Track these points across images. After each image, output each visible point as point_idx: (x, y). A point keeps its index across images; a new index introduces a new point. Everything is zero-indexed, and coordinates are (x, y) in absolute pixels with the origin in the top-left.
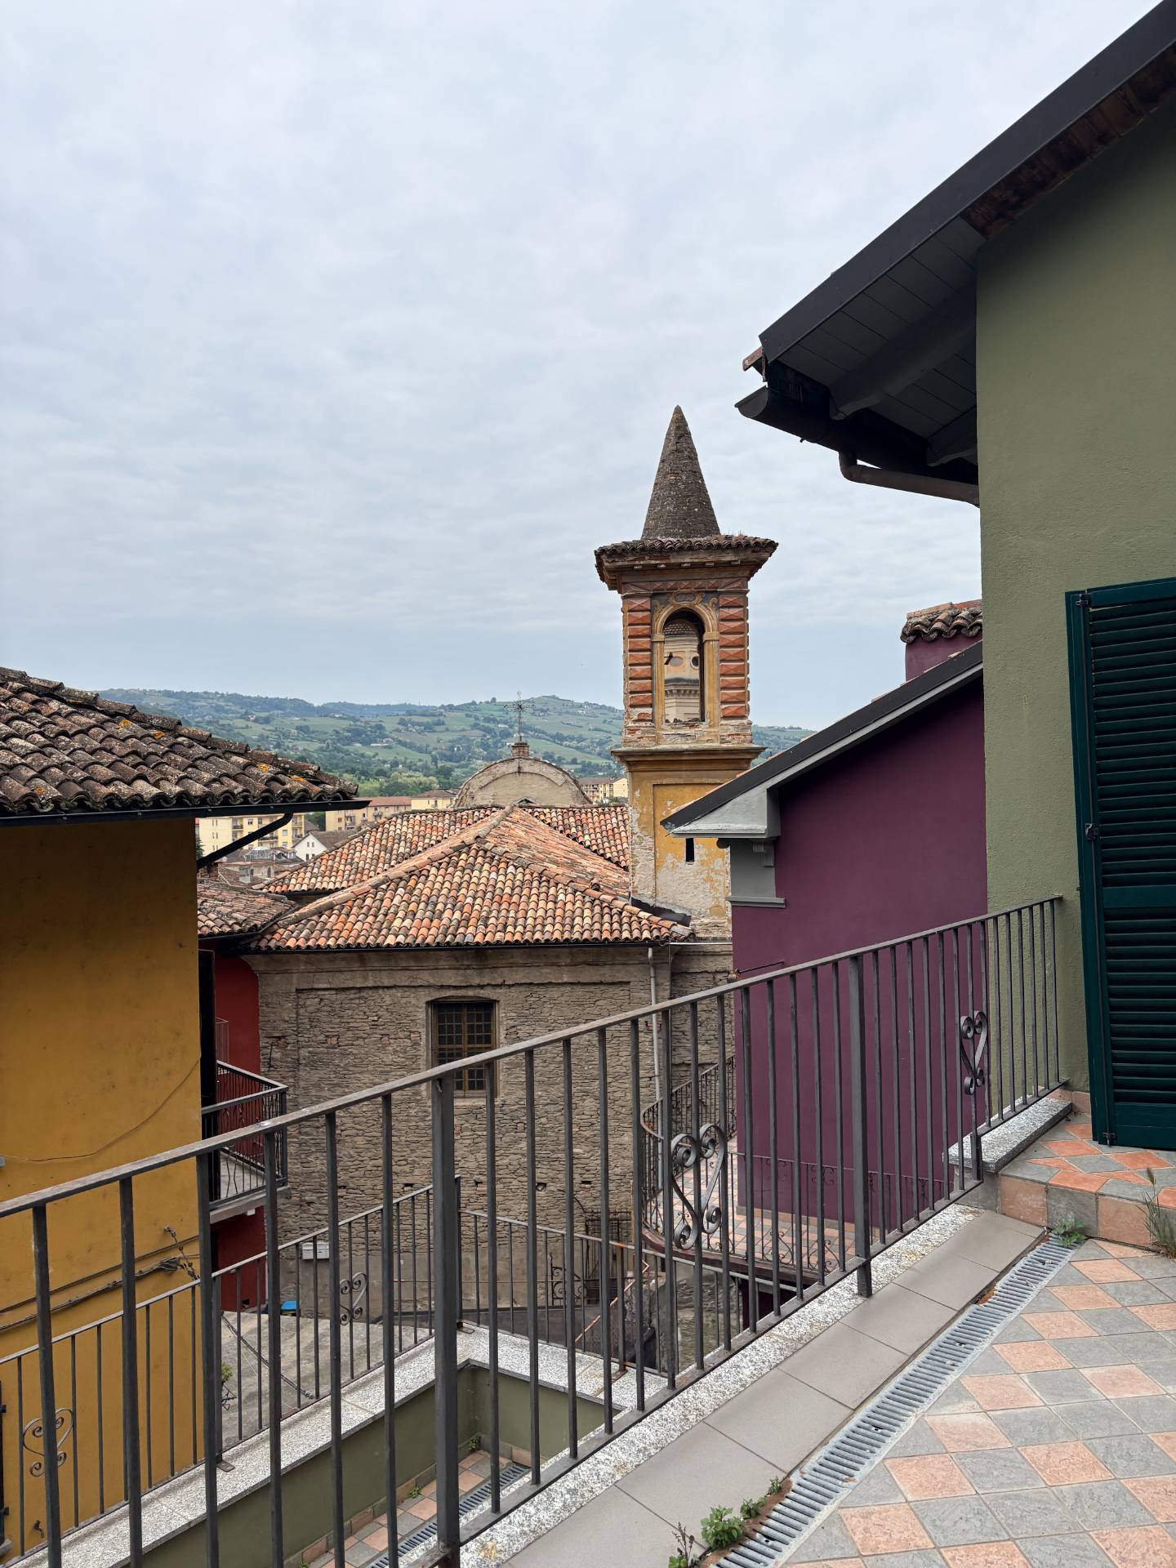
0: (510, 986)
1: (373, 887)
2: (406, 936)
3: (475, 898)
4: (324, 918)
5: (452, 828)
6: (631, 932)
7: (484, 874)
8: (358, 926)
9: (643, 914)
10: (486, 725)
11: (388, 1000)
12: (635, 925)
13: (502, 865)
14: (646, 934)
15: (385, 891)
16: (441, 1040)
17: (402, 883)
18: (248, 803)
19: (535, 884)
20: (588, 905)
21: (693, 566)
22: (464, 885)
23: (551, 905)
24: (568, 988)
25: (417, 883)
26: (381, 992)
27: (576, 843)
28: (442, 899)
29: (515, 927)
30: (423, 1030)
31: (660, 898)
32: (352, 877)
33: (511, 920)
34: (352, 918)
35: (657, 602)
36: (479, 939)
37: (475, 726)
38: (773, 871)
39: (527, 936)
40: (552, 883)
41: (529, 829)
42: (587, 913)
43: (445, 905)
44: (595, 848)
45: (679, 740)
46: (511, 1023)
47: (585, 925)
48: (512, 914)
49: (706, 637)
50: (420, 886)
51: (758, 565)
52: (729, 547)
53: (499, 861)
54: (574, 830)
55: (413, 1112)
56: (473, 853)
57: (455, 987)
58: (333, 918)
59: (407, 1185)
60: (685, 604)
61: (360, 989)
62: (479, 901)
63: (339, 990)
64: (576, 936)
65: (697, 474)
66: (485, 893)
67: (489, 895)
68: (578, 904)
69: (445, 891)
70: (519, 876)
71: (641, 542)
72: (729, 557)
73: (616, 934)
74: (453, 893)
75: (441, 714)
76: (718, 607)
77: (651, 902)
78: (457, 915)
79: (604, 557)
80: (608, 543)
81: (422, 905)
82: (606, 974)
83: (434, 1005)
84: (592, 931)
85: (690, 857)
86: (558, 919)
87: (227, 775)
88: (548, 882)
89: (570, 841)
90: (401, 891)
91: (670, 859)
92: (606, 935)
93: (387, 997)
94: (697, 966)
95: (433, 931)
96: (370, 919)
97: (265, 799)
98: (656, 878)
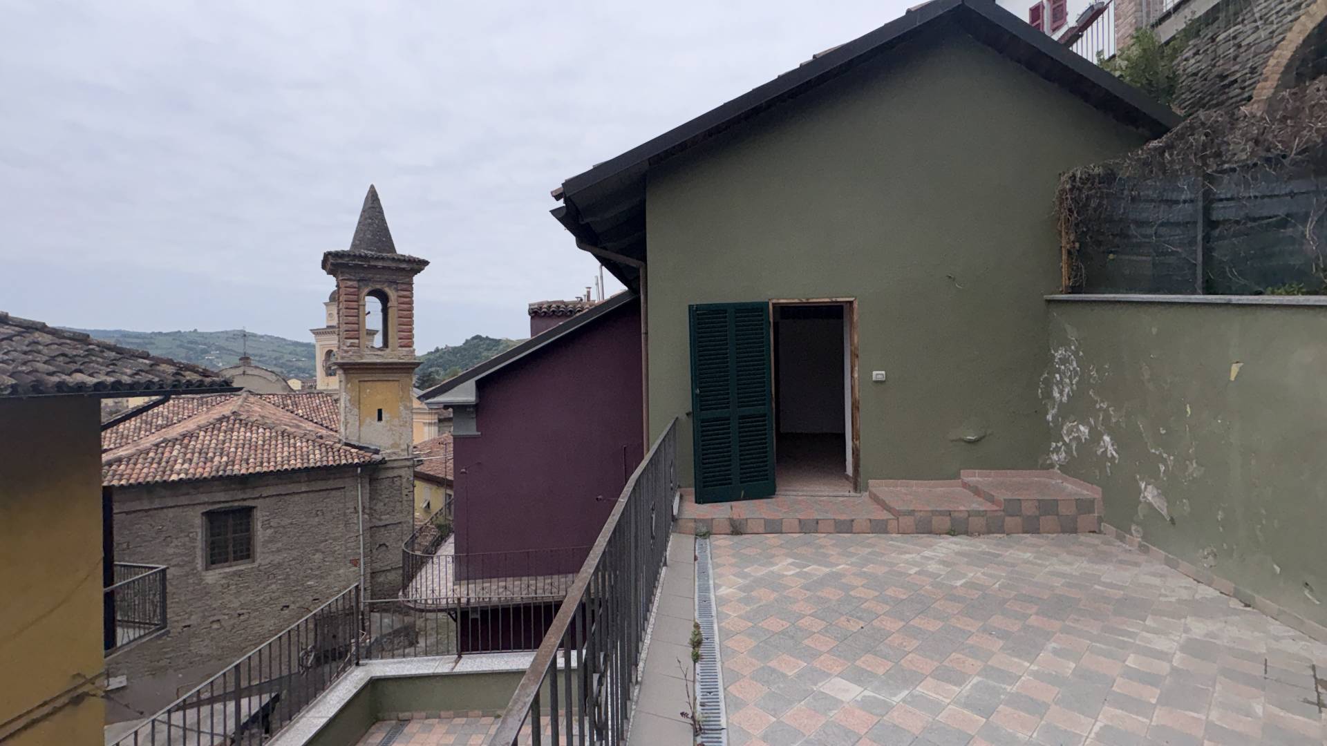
0: (265, 497)
1: (154, 445)
2: (187, 474)
3: (237, 448)
4: (114, 467)
5: (200, 408)
6: (347, 460)
7: (241, 434)
8: (145, 470)
9: (353, 450)
10: (190, 345)
11: (171, 515)
12: (349, 456)
13: (254, 428)
14: (356, 461)
15: (165, 447)
16: (212, 535)
17: (178, 442)
18: (163, 388)
19: (280, 438)
20: (318, 447)
21: (384, 268)
22: (228, 441)
23: (292, 449)
24: (305, 495)
25: (190, 442)
26: (165, 510)
27: (293, 415)
28: (211, 450)
29: (269, 463)
30: (199, 530)
31: (362, 440)
32: (118, 441)
33: (265, 460)
34: (139, 466)
35: (361, 284)
36: (244, 471)
37: (180, 346)
38: (475, 420)
39: (279, 467)
40: (291, 436)
41: (263, 407)
42: (317, 452)
43: (215, 453)
44: (306, 417)
45: (375, 357)
46: (266, 518)
47: (316, 458)
48: (266, 455)
49: (389, 305)
50: (193, 443)
51: (419, 271)
52: (404, 260)
53: (252, 426)
54: (291, 407)
55: (191, 581)
56: (231, 421)
57: (224, 502)
58: (122, 467)
59: (185, 627)
60: (378, 286)
61: (146, 511)
62: (240, 450)
63: (127, 513)
64: (312, 465)
65: (383, 220)
66: (244, 445)
67: (247, 446)
68: (311, 447)
69: (213, 445)
70: (268, 434)
71: (350, 251)
72: (404, 266)
73: (338, 462)
74: (220, 446)
75: (151, 338)
76: (397, 290)
77: (357, 444)
78: (225, 459)
79: (330, 257)
80: (333, 249)
81: (196, 455)
82: (331, 484)
83: (208, 514)
84: (322, 461)
85: (380, 419)
86: (298, 457)
87: (140, 370)
88: (289, 436)
89: (289, 413)
90: (177, 447)
91: (368, 420)
92: (331, 463)
93: (171, 513)
94: (383, 475)
95: (208, 469)
96: (155, 465)
97: (174, 386)
98: (360, 430)
